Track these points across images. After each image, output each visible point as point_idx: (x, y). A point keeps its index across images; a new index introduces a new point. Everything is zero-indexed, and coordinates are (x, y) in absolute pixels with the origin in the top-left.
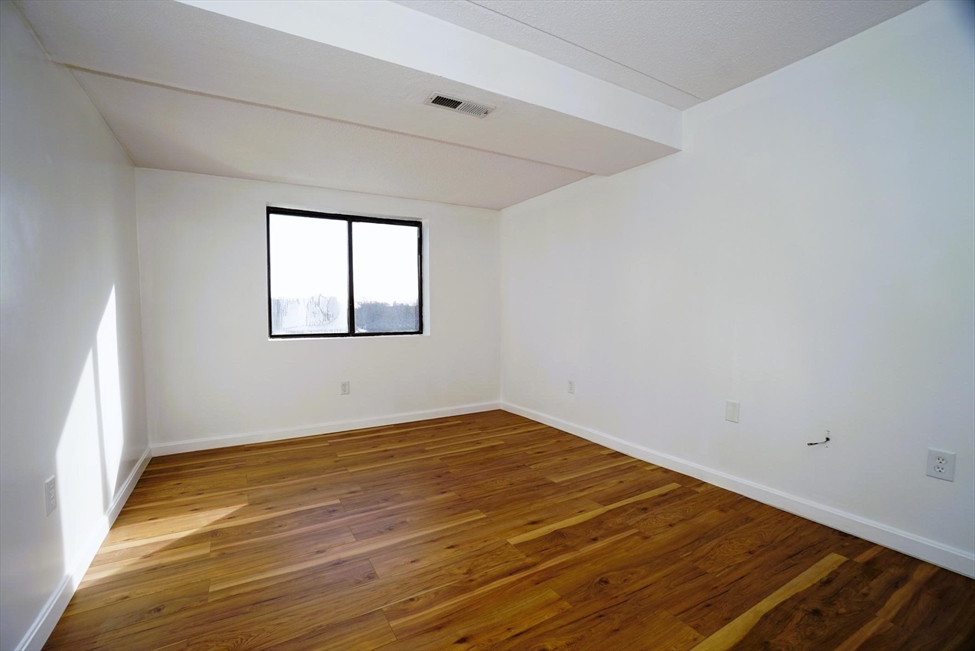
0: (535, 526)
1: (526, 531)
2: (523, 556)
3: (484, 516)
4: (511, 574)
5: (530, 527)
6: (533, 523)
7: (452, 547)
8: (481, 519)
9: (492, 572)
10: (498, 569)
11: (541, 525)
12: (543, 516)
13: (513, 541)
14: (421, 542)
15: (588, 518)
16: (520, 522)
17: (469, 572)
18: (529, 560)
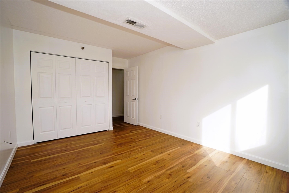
0: (111, 166)
1: (115, 164)
2: (118, 157)
3: (128, 169)
4: (121, 154)
5: (113, 165)
6: (111, 167)
7: (136, 158)
8: (129, 168)
9: (126, 154)
10: (124, 154)
11: (109, 166)
12: (107, 170)
13: (119, 161)
14: (145, 159)
15: (91, 170)
16: (116, 167)
17: (131, 153)
18: (116, 156)
